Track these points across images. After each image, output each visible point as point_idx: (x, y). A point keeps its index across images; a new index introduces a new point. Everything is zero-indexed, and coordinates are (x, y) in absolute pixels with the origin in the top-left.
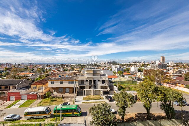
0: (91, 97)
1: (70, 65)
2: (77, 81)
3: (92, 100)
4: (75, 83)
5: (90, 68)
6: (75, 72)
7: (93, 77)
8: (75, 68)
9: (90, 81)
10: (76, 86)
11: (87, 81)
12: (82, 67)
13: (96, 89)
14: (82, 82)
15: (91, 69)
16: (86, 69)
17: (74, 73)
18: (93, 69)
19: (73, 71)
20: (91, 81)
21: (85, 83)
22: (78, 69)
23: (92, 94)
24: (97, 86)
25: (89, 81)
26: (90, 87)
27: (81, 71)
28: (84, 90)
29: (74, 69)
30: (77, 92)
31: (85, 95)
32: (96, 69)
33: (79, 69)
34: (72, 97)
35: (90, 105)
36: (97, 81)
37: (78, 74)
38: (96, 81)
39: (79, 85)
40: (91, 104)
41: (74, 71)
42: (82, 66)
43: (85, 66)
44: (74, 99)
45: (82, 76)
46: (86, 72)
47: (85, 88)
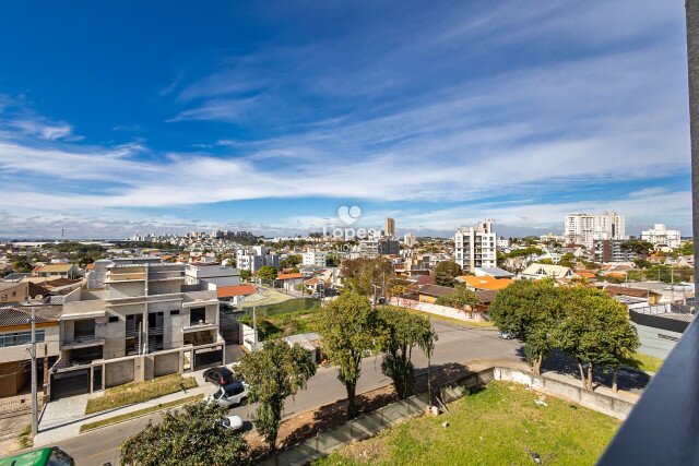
0: (136, 390)
1: (8, 247)
2: (48, 330)
3: (136, 402)
4: (40, 337)
5: (132, 258)
6: (37, 281)
7: (144, 299)
8: (38, 264)
9: (129, 317)
10: (40, 354)
11: (114, 319)
12: (87, 254)
13: (162, 349)
14: (84, 327)
15: (134, 262)
16: (110, 266)
17: (34, 290)
18: (146, 265)
19: (26, 280)
20: (134, 320)
21: (99, 331)
22: (60, 266)
23: (140, 374)
24: (165, 337)
25: (123, 318)
26: (131, 347)
27: (76, 277)
28: (95, 363)
29: (30, 268)
30: (47, 383)
31: (98, 387)
32: (165, 264)
33: (67, 268)
34: (16, 414)
35: (127, 427)
36: (167, 315)
37: (61, 293)
38: (161, 314)
39: (64, 342)
40: (135, 420)
41: (30, 276)
42: (85, 249)
43: (102, 249)
44: (27, 421)
45: (85, 296)
46: (108, 280)
47: (100, 357)
